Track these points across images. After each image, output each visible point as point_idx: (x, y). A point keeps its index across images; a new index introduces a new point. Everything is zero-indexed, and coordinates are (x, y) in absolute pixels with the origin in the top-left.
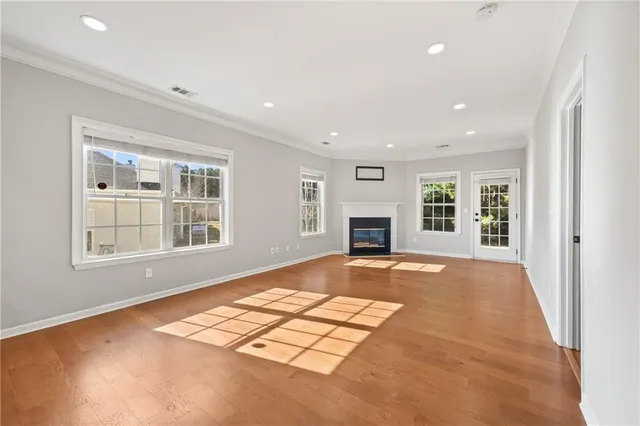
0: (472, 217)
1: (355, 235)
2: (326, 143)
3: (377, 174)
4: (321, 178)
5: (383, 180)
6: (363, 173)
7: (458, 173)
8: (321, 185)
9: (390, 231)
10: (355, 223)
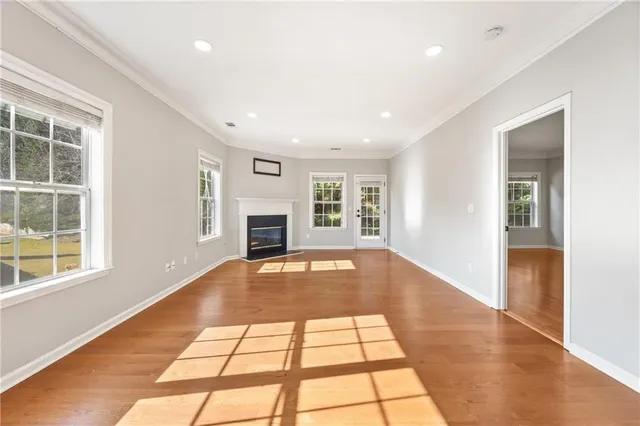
0: (356, 213)
1: (253, 236)
2: (231, 125)
3: (274, 169)
4: (217, 167)
5: (279, 175)
6: (260, 166)
7: (345, 175)
8: (217, 176)
9: (286, 229)
10: (253, 221)
